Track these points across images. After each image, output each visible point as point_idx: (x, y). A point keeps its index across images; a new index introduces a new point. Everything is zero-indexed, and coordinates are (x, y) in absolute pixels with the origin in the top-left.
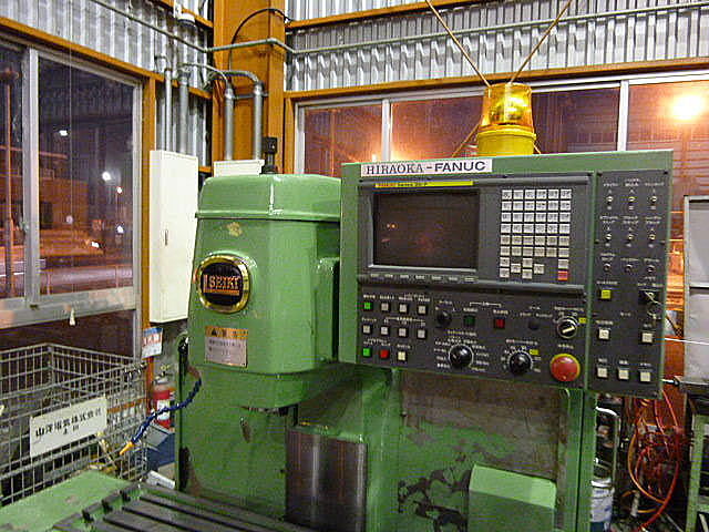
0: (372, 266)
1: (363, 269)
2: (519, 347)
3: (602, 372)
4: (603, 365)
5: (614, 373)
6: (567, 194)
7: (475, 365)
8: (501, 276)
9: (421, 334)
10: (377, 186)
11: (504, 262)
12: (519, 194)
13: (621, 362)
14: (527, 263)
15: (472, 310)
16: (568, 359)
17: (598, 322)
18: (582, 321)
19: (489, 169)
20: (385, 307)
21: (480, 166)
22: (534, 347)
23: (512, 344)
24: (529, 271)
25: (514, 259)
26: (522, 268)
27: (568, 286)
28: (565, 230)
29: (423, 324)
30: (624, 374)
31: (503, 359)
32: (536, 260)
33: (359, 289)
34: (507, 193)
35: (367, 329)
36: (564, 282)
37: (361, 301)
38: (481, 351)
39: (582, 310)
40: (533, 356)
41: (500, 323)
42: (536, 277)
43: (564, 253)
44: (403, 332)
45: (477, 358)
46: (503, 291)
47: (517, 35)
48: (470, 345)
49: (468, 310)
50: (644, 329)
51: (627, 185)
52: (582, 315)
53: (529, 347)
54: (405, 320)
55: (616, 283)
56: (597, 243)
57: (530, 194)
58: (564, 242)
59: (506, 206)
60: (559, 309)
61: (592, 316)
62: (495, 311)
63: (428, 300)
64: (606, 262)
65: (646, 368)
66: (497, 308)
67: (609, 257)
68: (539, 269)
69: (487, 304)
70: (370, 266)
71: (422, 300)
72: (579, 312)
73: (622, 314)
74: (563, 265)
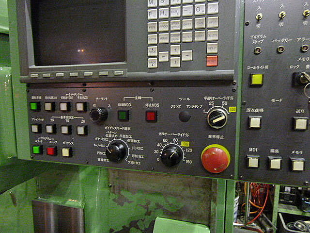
0: (34, 66)
1: (25, 70)
2: (170, 139)
3: (253, 162)
4: (254, 154)
5: (265, 163)
7: (131, 159)
8: (150, 66)
9: (81, 131)
11: (152, 52)
13: (272, 151)
14: (175, 50)
15: (126, 105)
16: (220, 150)
17: (248, 110)
18: (232, 109)
20: (48, 107)
22: (185, 139)
23: (164, 137)
24: (177, 59)
25: (163, 47)
26: (170, 56)
27: (218, 72)
28: (213, 9)
29: (83, 121)
30: (276, 163)
31: (156, 152)
32: (184, 46)
33: (28, 91)
35: (35, 129)
36: (213, 67)
37: (30, 102)
38: (136, 145)
39: (232, 98)
40: (185, 148)
41: (152, 116)
42: (185, 65)
43: (213, 36)
44: (65, 130)
45: (132, 152)
46: (153, 83)
48: (126, 139)
49: (123, 105)
50: (298, 115)
52: (231, 103)
53: (181, 139)
54: (67, 118)
55: (267, 67)
56: (247, 24)
58: (213, 23)
60: (209, 98)
61: (243, 104)
62: (147, 105)
63: (86, 98)
64: (257, 44)
65: (299, 156)
66: (149, 102)
67: (260, 39)
68: (188, 56)
69: (140, 98)
70: (30, 67)
71: (81, 98)
72: (229, 101)
73: (273, 100)
74: (212, 49)
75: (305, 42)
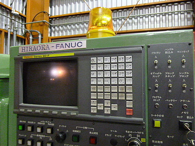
0: (22, 104)
1: (17, 106)
6: (129, 58)
8: (92, 111)
10: (24, 58)
11: (93, 103)
12: (101, 60)
14: (107, 103)
15: (77, 131)
17: (153, 141)
18: (143, 140)
19: (84, 46)
20: (29, 129)
21: (80, 44)
24: (109, 108)
25: (100, 101)
26: (104, 107)
27: (133, 119)
28: (129, 82)
29: (51, 139)
32: (113, 102)
33: (18, 117)
34: (94, 60)
35: (20, 142)
36: (130, 116)
37: (19, 124)
39: (143, 133)
42: (113, 113)
43: (130, 97)
44: (39, 145)
46: (93, 121)
47: (118, 20)
49: (75, 131)
51: (166, 52)
54: (41, 136)
55: (163, 116)
56: (149, 90)
57: (107, 60)
58: (129, 90)
59: (93, 68)
60: (128, 132)
61: (149, 137)
62: (90, 133)
63: (53, 125)
64: (156, 102)
66: (92, 131)
67: (158, 99)
68: (115, 108)
69: (86, 128)
70: (20, 105)
71: (50, 124)
72: (141, 135)
73: (168, 136)
74: (129, 105)
75: (185, 103)
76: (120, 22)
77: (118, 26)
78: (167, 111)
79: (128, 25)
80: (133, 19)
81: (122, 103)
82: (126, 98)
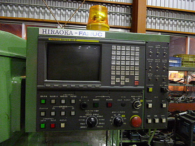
2: (117, 114)
3: (150, 121)
4: (150, 118)
5: (154, 121)
6: (138, 49)
7: (98, 125)
8: (112, 84)
9: (73, 113)
10: (50, 39)
11: (113, 78)
12: (119, 48)
13: (155, 116)
14: (123, 78)
15: (97, 100)
16: (136, 117)
17: (147, 101)
19: (104, 36)
20: (53, 101)
21: (100, 35)
22: (123, 114)
23: (115, 114)
24: (123, 81)
25: (117, 76)
26: (120, 80)
27: (138, 87)
28: (137, 64)
29: (73, 108)
30: (157, 121)
31: (111, 120)
32: (126, 77)
33: (38, 93)
34: (114, 47)
35: (43, 114)
38: (101, 118)
39: (141, 96)
40: (123, 118)
41: (109, 105)
42: (126, 84)
43: (137, 73)
44: (63, 113)
45: (99, 121)
47: (67, 11)
48: (96, 116)
49: (95, 100)
50: (163, 102)
52: (141, 98)
53: (121, 114)
54: (64, 107)
55: (153, 85)
56: (146, 69)
58: (137, 69)
59: (114, 53)
60: (133, 97)
61: (145, 98)
62: (107, 100)
63: (75, 96)
64: (150, 77)
65: (163, 117)
66: (108, 98)
67: (151, 75)
68: (127, 81)
69: (104, 97)
70: (45, 81)
71: (72, 97)
72: (140, 98)
73: (155, 97)
74: (137, 78)
75: (164, 77)
76: (69, 13)
77: (67, 16)
78: (155, 82)
79: (77, 17)
80: (82, 12)
81: (132, 78)
82: (135, 74)
